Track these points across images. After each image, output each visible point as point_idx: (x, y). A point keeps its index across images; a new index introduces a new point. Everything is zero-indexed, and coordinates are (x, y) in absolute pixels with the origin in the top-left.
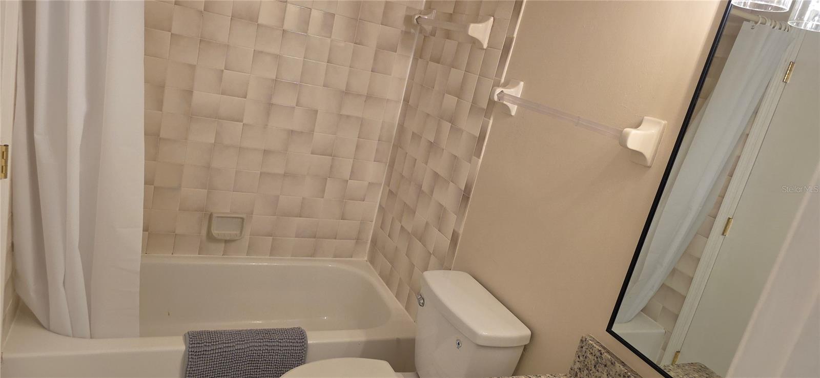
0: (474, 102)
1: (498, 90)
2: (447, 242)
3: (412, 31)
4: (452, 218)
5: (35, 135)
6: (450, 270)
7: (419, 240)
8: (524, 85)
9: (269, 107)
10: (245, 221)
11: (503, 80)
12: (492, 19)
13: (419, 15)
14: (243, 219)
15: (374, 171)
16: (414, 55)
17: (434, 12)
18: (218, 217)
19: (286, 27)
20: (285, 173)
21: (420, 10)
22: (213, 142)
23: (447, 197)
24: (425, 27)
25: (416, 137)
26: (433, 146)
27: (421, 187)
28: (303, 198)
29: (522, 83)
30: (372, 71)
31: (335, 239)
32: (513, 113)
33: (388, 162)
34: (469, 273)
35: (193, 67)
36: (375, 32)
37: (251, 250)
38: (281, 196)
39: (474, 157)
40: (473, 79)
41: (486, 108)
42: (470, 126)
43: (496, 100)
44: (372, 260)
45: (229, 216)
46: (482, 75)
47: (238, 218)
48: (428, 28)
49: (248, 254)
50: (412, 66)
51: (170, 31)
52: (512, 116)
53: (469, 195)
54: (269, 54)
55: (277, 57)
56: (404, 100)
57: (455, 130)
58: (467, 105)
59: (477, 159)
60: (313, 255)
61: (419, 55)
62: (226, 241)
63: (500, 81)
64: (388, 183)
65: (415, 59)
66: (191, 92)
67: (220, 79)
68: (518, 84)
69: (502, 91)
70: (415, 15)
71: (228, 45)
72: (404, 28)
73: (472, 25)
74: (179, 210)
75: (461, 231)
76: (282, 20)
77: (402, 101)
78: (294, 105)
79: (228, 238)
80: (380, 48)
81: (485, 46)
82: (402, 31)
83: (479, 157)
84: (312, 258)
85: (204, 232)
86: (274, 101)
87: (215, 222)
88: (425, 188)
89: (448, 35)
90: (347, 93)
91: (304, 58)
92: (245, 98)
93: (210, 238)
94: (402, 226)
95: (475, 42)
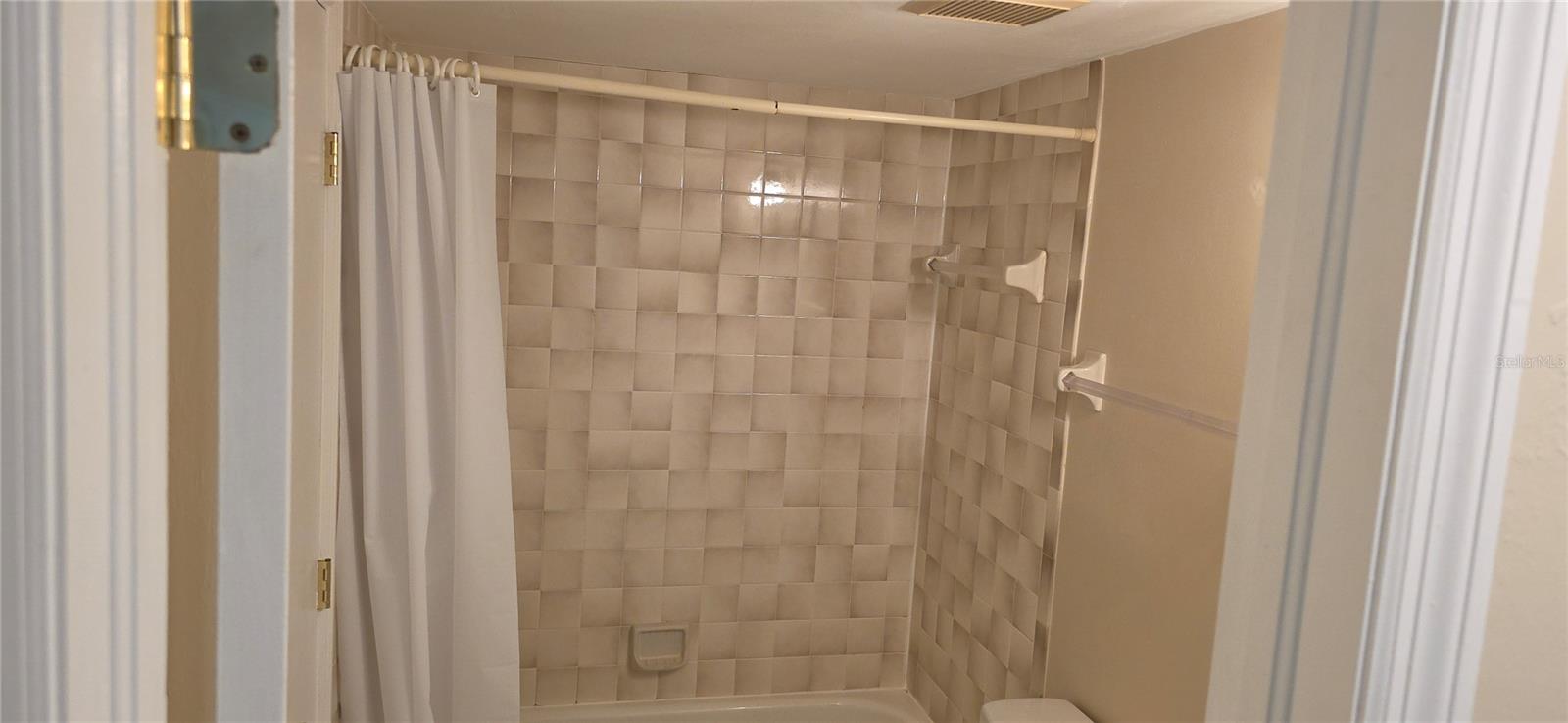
0: (1037, 392)
1: (1064, 373)
2: (1029, 643)
3: (928, 281)
4: (1032, 599)
5: (366, 539)
6: (1041, 696)
7: (983, 644)
8: (1108, 356)
9: (708, 438)
10: (687, 636)
11: (1074, 353)
12: (1044, 253)
13: (933, 258)
14: (682, 631)
15: (897, 525)
16: (937, 320)
17: (958, 247)
18: (643, 632)
19: (721, 311)
20: (744, 545)
21: (935, 247)
22: (625, 507)
23: (1018, 562)
24: (949, 275)
25: (957, 457)
26: (984, 471)
27: (976, 547)
28: (780, 586)
29: (1104, 356)
30: (869, 356)
31: (845, 653)
32: (1098, 408)
33: (919, 504)
34: (1071, 702)
35: (585, 395)
36: (865, 293)
37: (703, 685)
38: (742, 585)
39: (1051, 489)
40: (1030, 353)
41: (1055, 400)
42: (1037, 434)
43: (1063, 390)
44: (916, 689)
45: (659, 628)
46: (1043, 346)
47: (675, 630)
48: (953, 276)
49: (698, 693)
50: (935, 338)
51: (548, 346)
52: (1096, 412)
53: (1052, 555)
54: (698, 355)
55: (713, 358)
56: (930, 397)
57: (1015, 443)
58: (1027, 396)
59: (1054, 490)
60: (808, 688)
61: (944, 320)
62: (661, 674)
63: (1070, 354)
64: (924, 545)
65: (940, 326)
66: (585, 433)
67: (629, 407)
68: (1097, 357)
69: (1071, 373)
70: (928, 257)
71: (636, 353)
72: (913, 280)
73: (1010, 269)
74: (582, 626)
75: (1049, 624)
76: (714, 301)
77: (928, 398)
78: (747, 429)
79: (662, 668)
80: (877, 317)
81: (1040, 298)
82: (910, 285)
83: (1058, 488)
84: (810, 692)
85: (623, 660)
86: (714, 428)
87: (638, 640)
88: (983, 550)
89: (983, 285)
90: (831, 397)
91: (756, 352)
92: (669, 429)
93: (634, 669)
94: (955, 621)
95: (1023, 294)
